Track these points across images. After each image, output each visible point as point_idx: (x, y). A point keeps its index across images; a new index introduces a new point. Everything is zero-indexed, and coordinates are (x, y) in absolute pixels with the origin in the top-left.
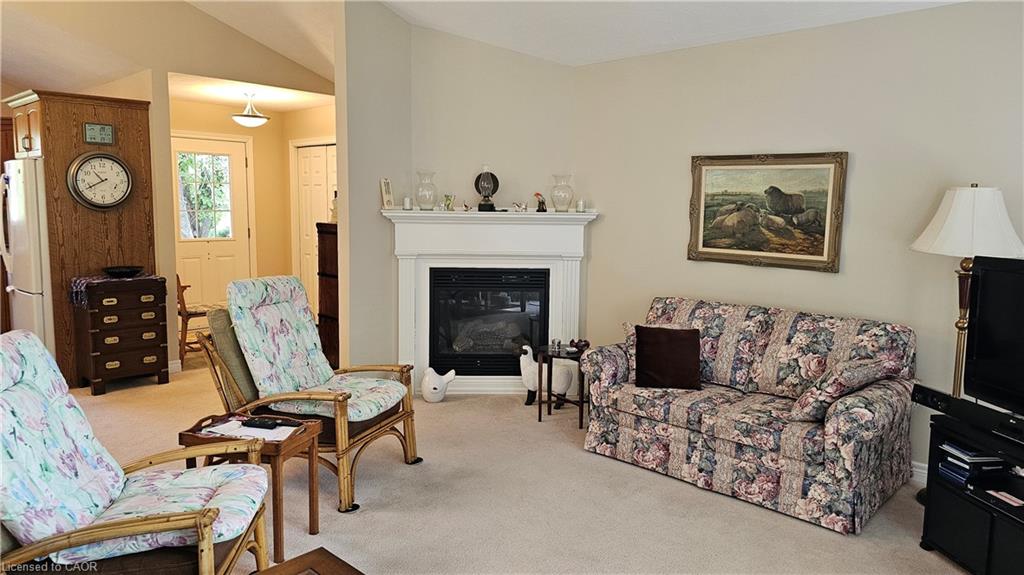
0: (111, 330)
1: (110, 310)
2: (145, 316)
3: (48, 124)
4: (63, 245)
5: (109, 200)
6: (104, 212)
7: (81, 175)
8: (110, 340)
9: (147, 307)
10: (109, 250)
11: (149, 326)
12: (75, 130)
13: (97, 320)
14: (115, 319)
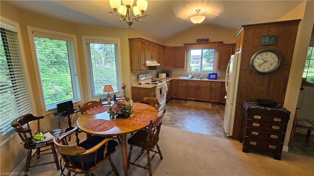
0: (255, 129)
1: (257, 121)
2: (274, 127)
3: (246, 39)
4: (243, 87)
5: (267, 70)
6: (263, 76)
7: (256, 60)
8: (253, 133)
9: (276, 124)
10: (262, 91)
11: (275, 132)
12: (257, 40)
13: (250, 123)
14: (258, 125)
